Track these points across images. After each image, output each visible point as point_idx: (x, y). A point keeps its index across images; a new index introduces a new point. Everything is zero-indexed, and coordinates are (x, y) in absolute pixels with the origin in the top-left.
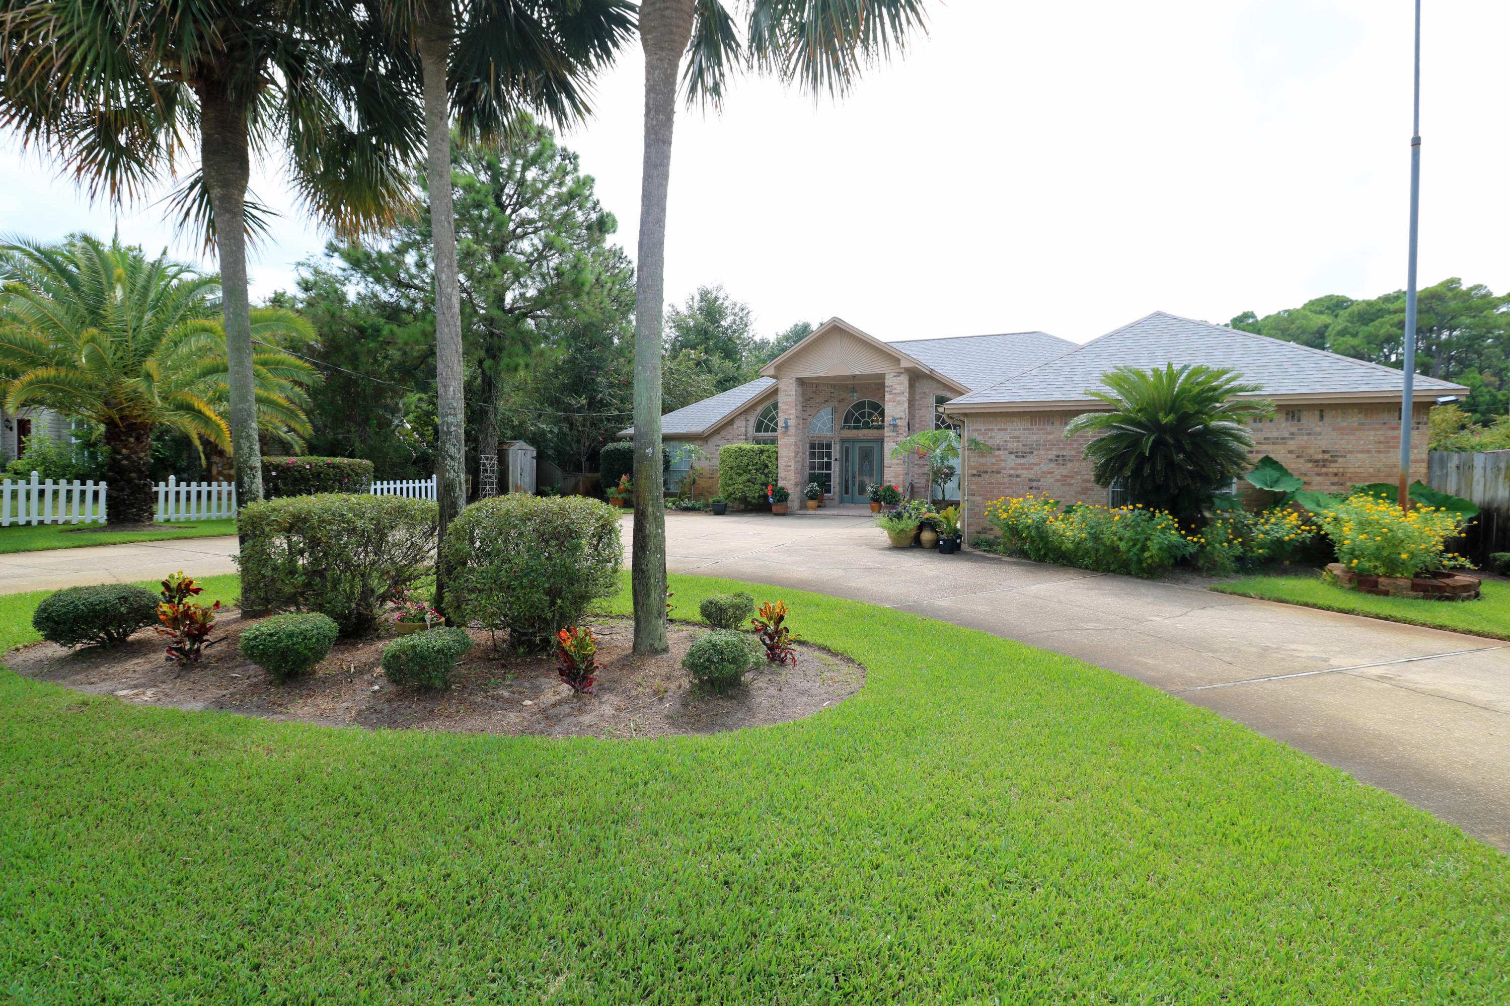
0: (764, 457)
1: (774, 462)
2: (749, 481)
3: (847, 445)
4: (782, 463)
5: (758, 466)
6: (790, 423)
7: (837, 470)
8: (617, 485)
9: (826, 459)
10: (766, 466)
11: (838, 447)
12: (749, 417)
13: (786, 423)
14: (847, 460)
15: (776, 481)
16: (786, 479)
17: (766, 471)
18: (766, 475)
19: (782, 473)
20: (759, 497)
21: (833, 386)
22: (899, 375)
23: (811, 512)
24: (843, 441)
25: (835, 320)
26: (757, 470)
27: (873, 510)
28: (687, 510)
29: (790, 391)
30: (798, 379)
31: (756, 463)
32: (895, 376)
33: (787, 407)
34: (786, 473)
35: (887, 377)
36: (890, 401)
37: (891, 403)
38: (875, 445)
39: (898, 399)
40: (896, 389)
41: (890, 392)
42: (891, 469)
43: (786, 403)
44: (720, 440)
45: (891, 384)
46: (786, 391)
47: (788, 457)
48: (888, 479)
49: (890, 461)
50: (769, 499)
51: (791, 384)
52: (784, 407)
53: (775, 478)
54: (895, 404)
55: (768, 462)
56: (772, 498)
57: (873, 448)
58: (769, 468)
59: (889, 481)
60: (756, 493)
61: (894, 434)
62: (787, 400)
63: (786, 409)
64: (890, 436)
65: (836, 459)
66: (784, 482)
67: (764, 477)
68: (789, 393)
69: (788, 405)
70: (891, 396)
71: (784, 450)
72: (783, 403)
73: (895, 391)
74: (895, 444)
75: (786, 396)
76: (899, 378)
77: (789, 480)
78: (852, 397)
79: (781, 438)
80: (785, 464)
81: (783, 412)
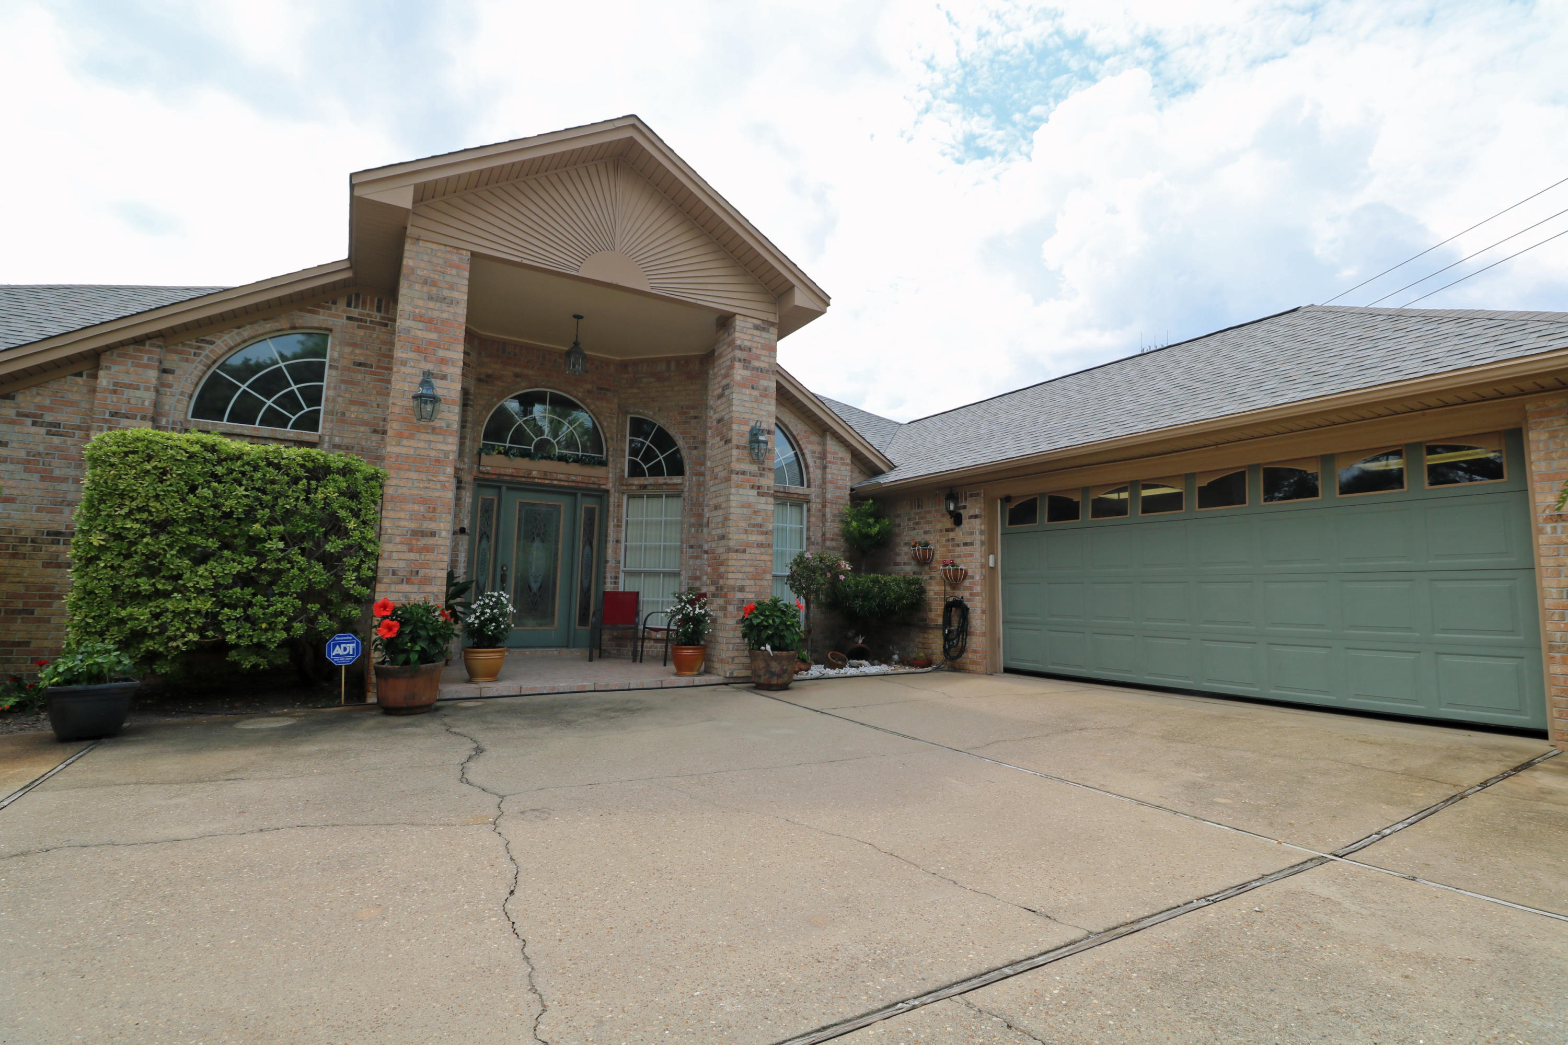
0: (328, 491)
1: (370, 514)
2: (244, 580)
4: (398, 519)
6: (442, 389)
7: (462, 557)
10: (336, 527)
11: (467, 498)
12: (172, 361)
13: (426, 384)
14: (486, 534)
15: (370, 582)
16: (410, 576)
17: (333, 546)
18: (331, 562)
19: (395, 555)
22: (764, 327)
24: (482, 483)
25: (633, 122)
26: (289, 539)
27: (682, 667)
29: (452, 287)
30: (474, 254)
31: (288, 515)
32: (757, 328)
33: (433, 336)
34: (412, 556)
35: (739, 322)
36: (744, 386)
37: (747, 391)
38: (564, 503)
39: (764, 383)
40: (758, 358)
41: (746, 363)
42: (746, 556)
43: (430, 321)
44: (12, 422)
45: (748, 344)
46: (434, 284)
47: (423, 501)
48: (739, 583)
49: (744, 536)
50: (338, 650)
51: (452, 266)
52: (420, 334)
53: (366, 573)
54: (756, 393)
55: (342, 513)
56: (351, 647)
57: (557, 508)
58: (343, 532)
59: (742, 589)
60: (272, 627)
61: (754, 468)
62: (436, 314)
63: (430, 342)
64: (744, 473)
65: (462, 531)
66: (405, 587)
67: (319, 567)
68: (446, 293)
69: (437, 330)
70: (747, 373)
71: (414, 475)
72: (420, 318)
73: (756, 363)
74: (754, 492)
75: (431, 298)
76: (765, 335)
77: (427, 581)
78: (517, 375)
79: (400, 436)
80: (413, 526)
81: (418, 350)
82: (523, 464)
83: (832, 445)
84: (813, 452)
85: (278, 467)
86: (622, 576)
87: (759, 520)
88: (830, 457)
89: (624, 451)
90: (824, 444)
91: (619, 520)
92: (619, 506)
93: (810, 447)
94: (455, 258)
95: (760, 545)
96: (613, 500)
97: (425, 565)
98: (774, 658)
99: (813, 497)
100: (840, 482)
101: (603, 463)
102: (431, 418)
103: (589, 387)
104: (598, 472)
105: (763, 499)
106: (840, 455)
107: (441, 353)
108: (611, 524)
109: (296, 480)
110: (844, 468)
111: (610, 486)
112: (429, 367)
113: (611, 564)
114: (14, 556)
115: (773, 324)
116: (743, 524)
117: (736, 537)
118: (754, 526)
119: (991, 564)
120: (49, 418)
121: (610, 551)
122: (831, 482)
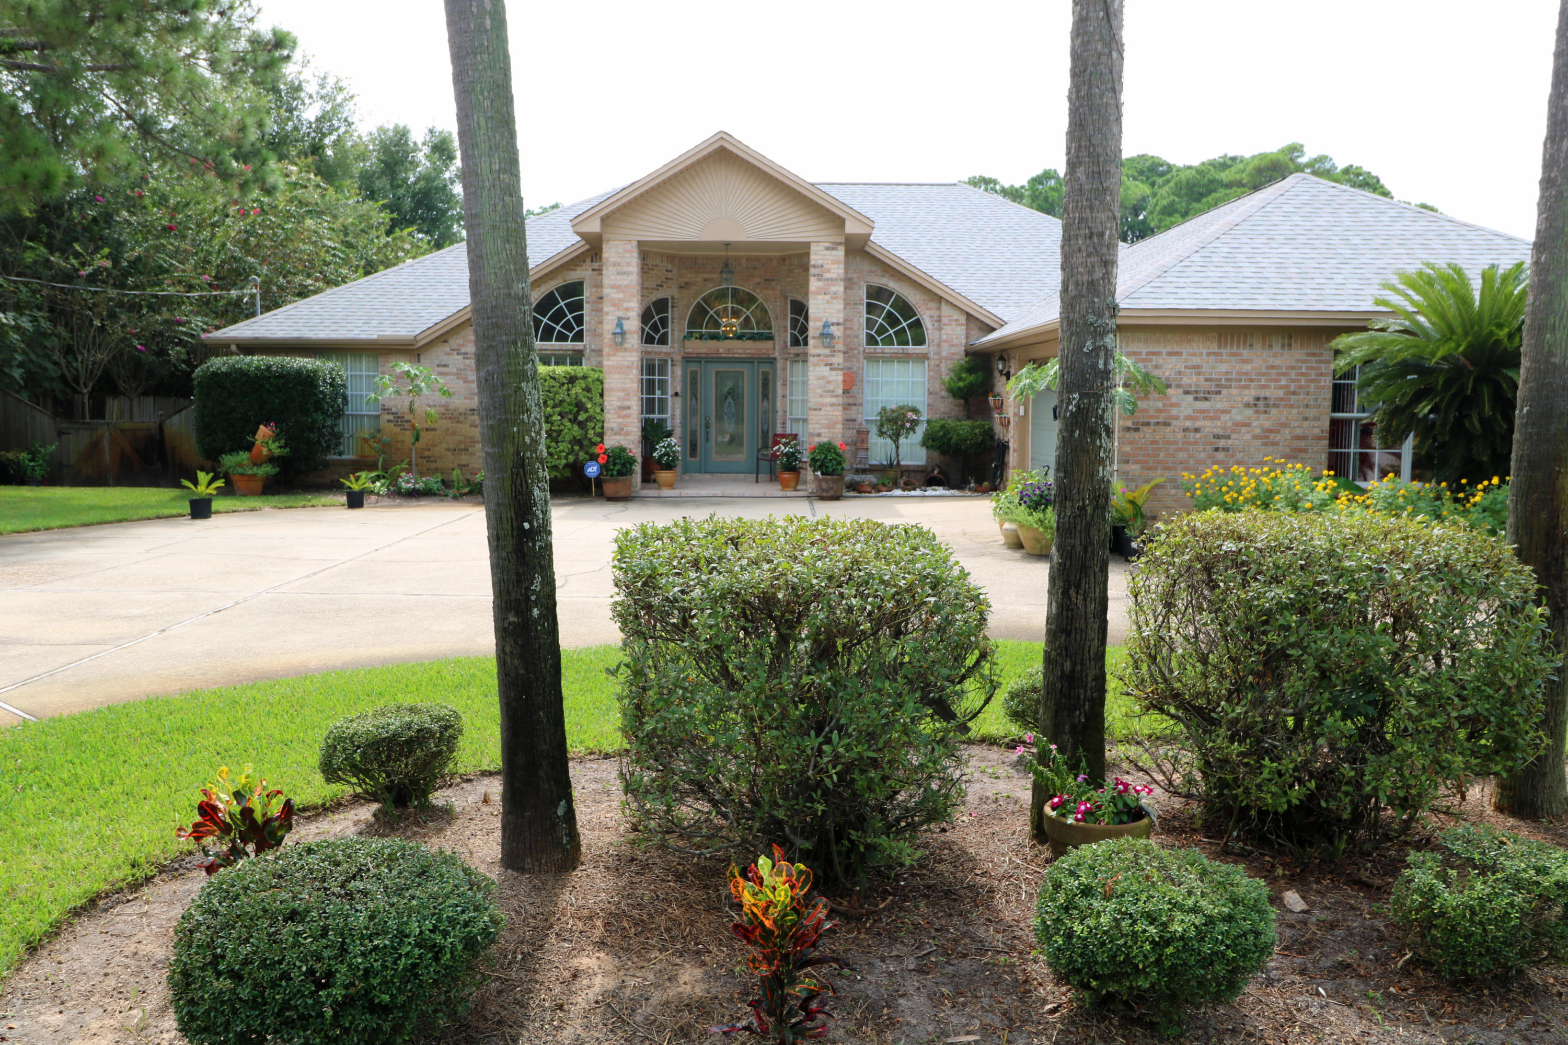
0: (577, 389)
1: (597, 399)
3: (693, 367)
4: (611, 401)
5: (567, 408)
6: (628, 326)
7: (678, 412)
8: (249, 447)
9: (658, 394)
10: (580, 406)
11: (679, 371)
13: (620, 325)
14: (694, 395)
15: (601, 435)
16: (620, 431)
17: (582, 417)
18: (582, 425)
19: (611, 420)
20: (567, 466)
21: (671, 258)
22: (833, 247)
23: (666, 492)
24: (688, 360)
25: (723, 136)
26: (563, 415)
27: (785, 486)
28: (414, 495)
29: (628, 264)
30: (640, 243)
31: (562, 402)
32: (827, 249)
33: (621, 296)
34: (620, 420)
35: (813, 248)
36: (818, 293)
37: (821, 297)
38: (745, 369)
39: (833, 289)
40: (828, 271)
41: (819, 276)
42: (822, 413)
43: (619, 287)
44: (449, 354)
45: (820, 262)
46: (619, 265)
47: (623, 390)
48: (817, 431)
49: (820, 400)
50: (590, 470)
51: (628, 251)
52: (614, 296)
53: (598, 430)
54: (827, 297)
55: (584, 400)
56: (595, 468)
57: (742, 373)
58: (587, 411)
59: (819, 435)
60: (559, 458)
61: (827, 351)
62: (621, 283)
63: (620, 300)
64: (819, 355)
65: (676, 394)
66: (618, 437)
67: (576, 428)
68: (626, 269)
69: (623, 292)
70: (820, 284)
71: (617, 376)
72: (613, 287)
73: (827, 276)
74: (828, 368)
75: (618, 274)
76: (834, 253)
77: (628, 434)
78: (705, 280)
79: (609, 355)
80: (619, 404)
81: (614, 305)
82: (713, 344)
83: (946, 310)
84: (932, 317)
85: (554, 379)
86: (788, 422)
87: (831, 387)
88: (944, 320)
89: (786, 327)
90: (939, 309)
91: (785, 380)
92: (784, 369)
93: (928, 313)
94: (629, 247)
95: (833, 405)
96: (779, 365)
97: (626, 425)
98: (823, 480)
99: (931, 355)
100: (955, 341)
101: (770, 338)
102: (621, 344)
103: (758, 280)
104: (768, 344)
105: (834, 373)
106: (955, 317)
107: (626, 305)
108: (779, 383)
109: (563, 384)
110: (959, 328)
111: (776, 355)
112: (620, 314)
113: (780, 413)
114: (458, 422)
115: (840, 244)
116: (819, 391)
117: (814, 400)
118: (828, 391)
119: (1022, 413)
120: (463, 350)
121: (779, 404)
122: (946, 341)
